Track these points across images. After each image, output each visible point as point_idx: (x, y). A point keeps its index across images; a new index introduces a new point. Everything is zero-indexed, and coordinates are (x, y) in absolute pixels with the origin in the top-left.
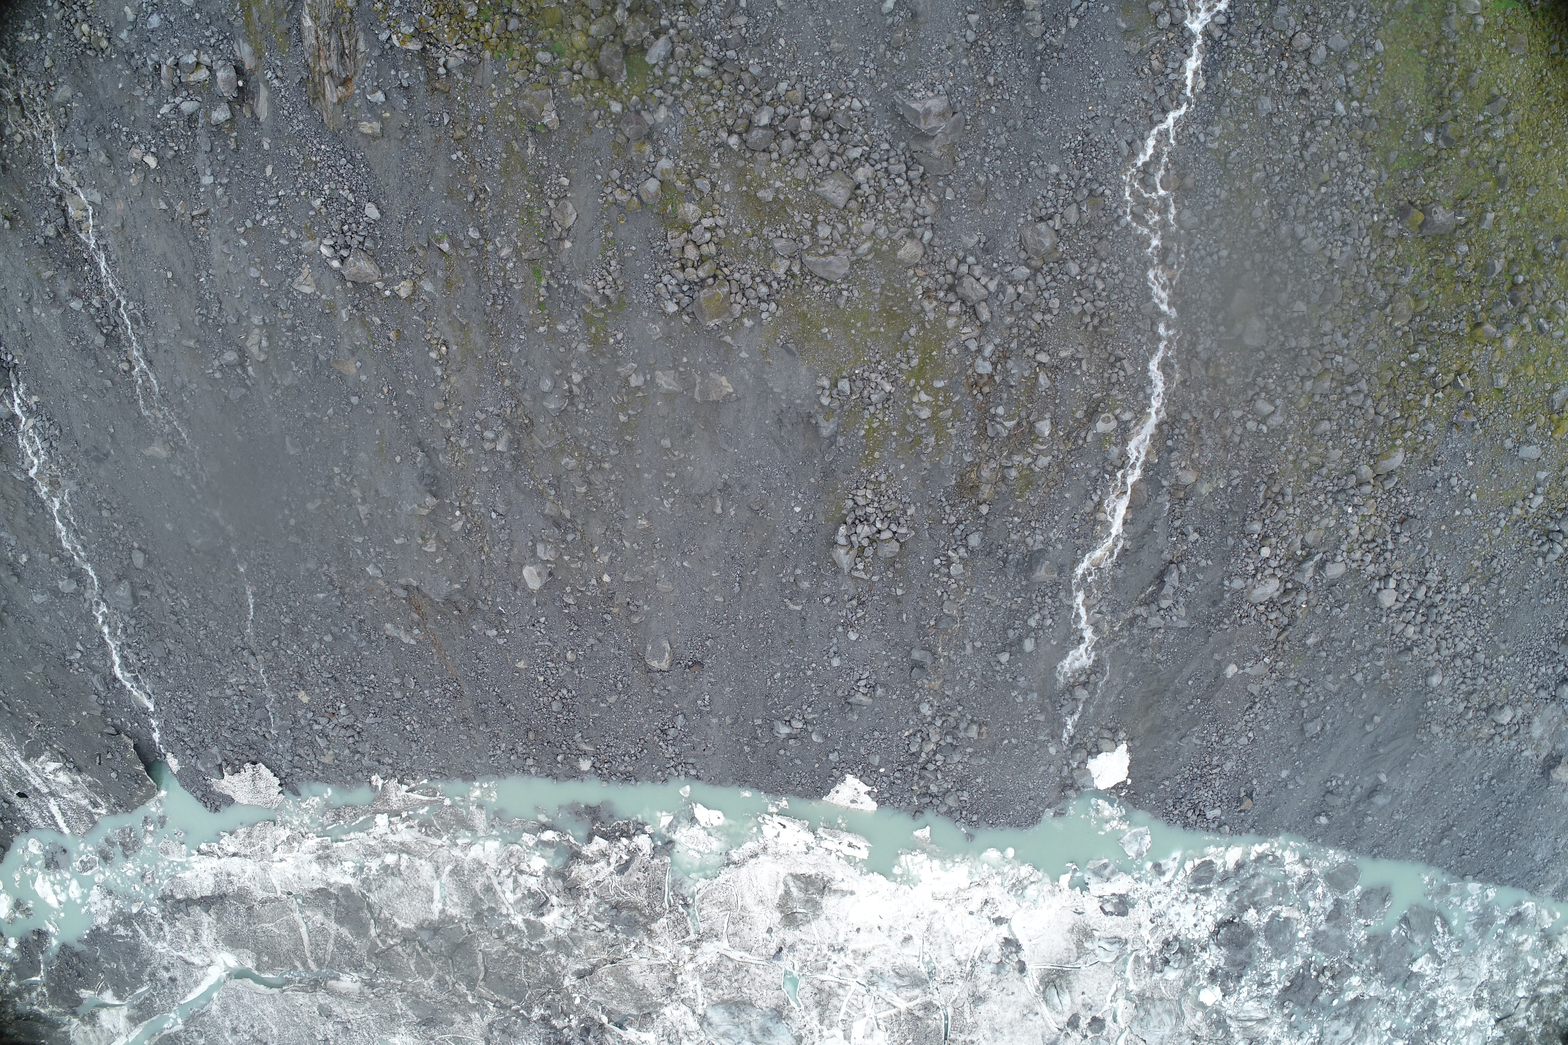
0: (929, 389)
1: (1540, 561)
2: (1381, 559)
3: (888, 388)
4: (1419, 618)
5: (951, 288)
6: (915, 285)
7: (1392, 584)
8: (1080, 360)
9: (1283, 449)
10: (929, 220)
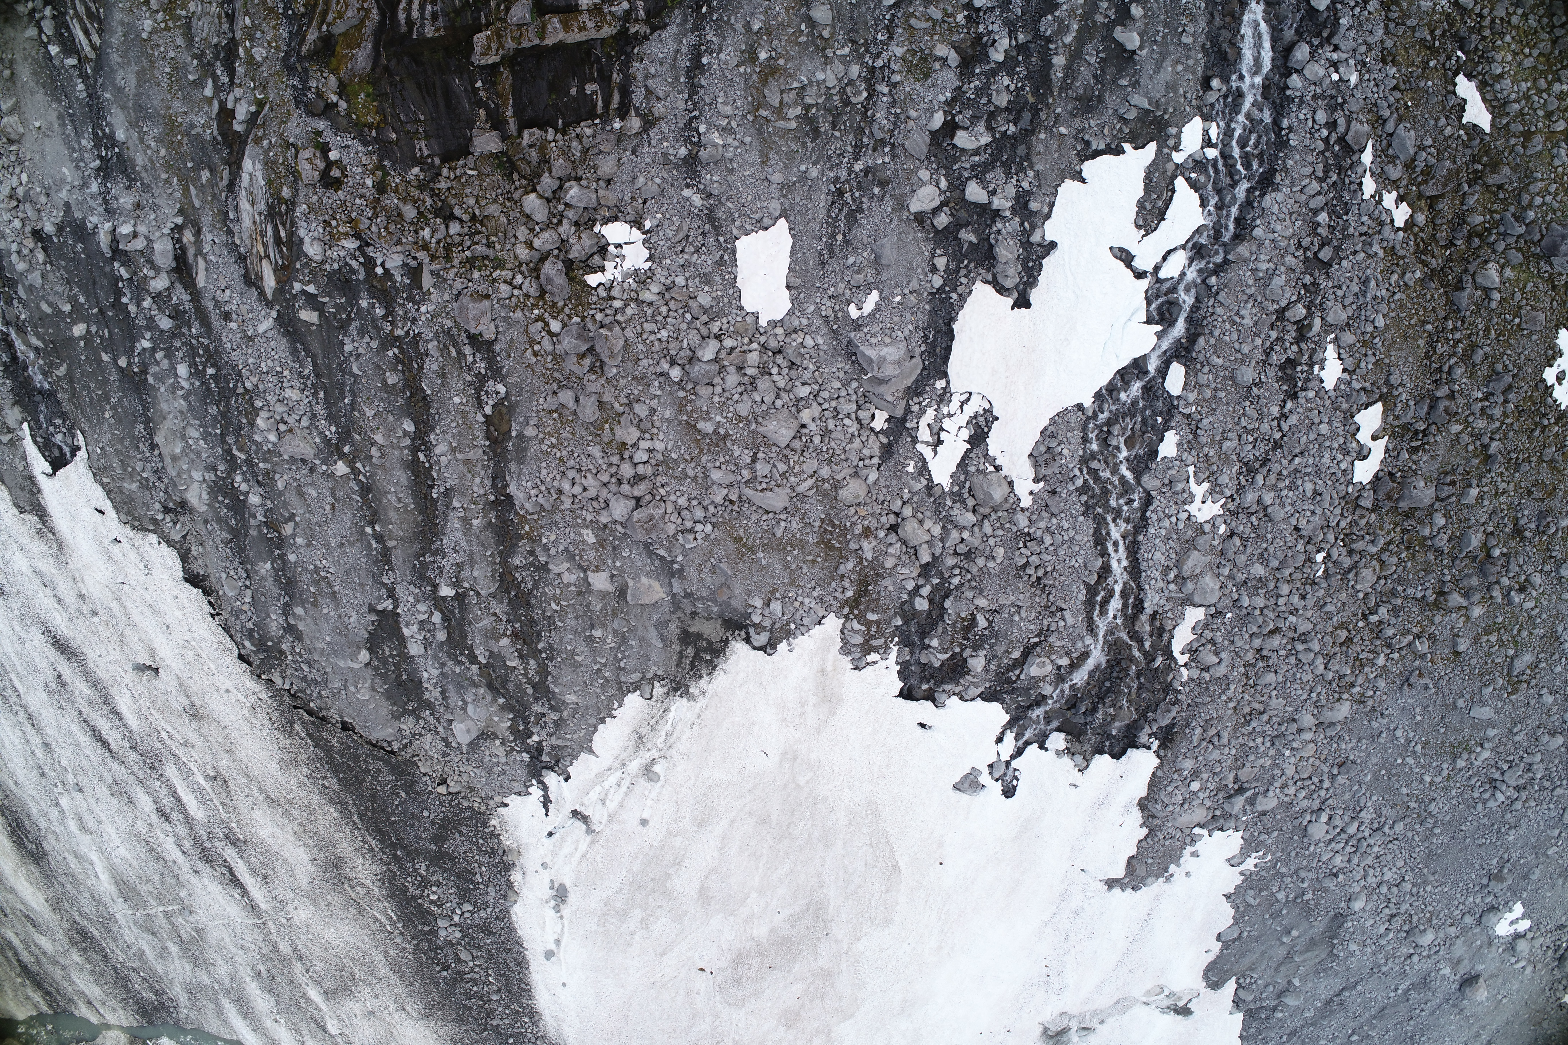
0: (861, 618)
1: (1480, 806)
2: (1315, 796)
3: (821, 612)
4: (1349, 849)
5: (894, 528)
6: (855, 524)
8: (1020, 607)
9: (1224, 698)
10: (876, 460)
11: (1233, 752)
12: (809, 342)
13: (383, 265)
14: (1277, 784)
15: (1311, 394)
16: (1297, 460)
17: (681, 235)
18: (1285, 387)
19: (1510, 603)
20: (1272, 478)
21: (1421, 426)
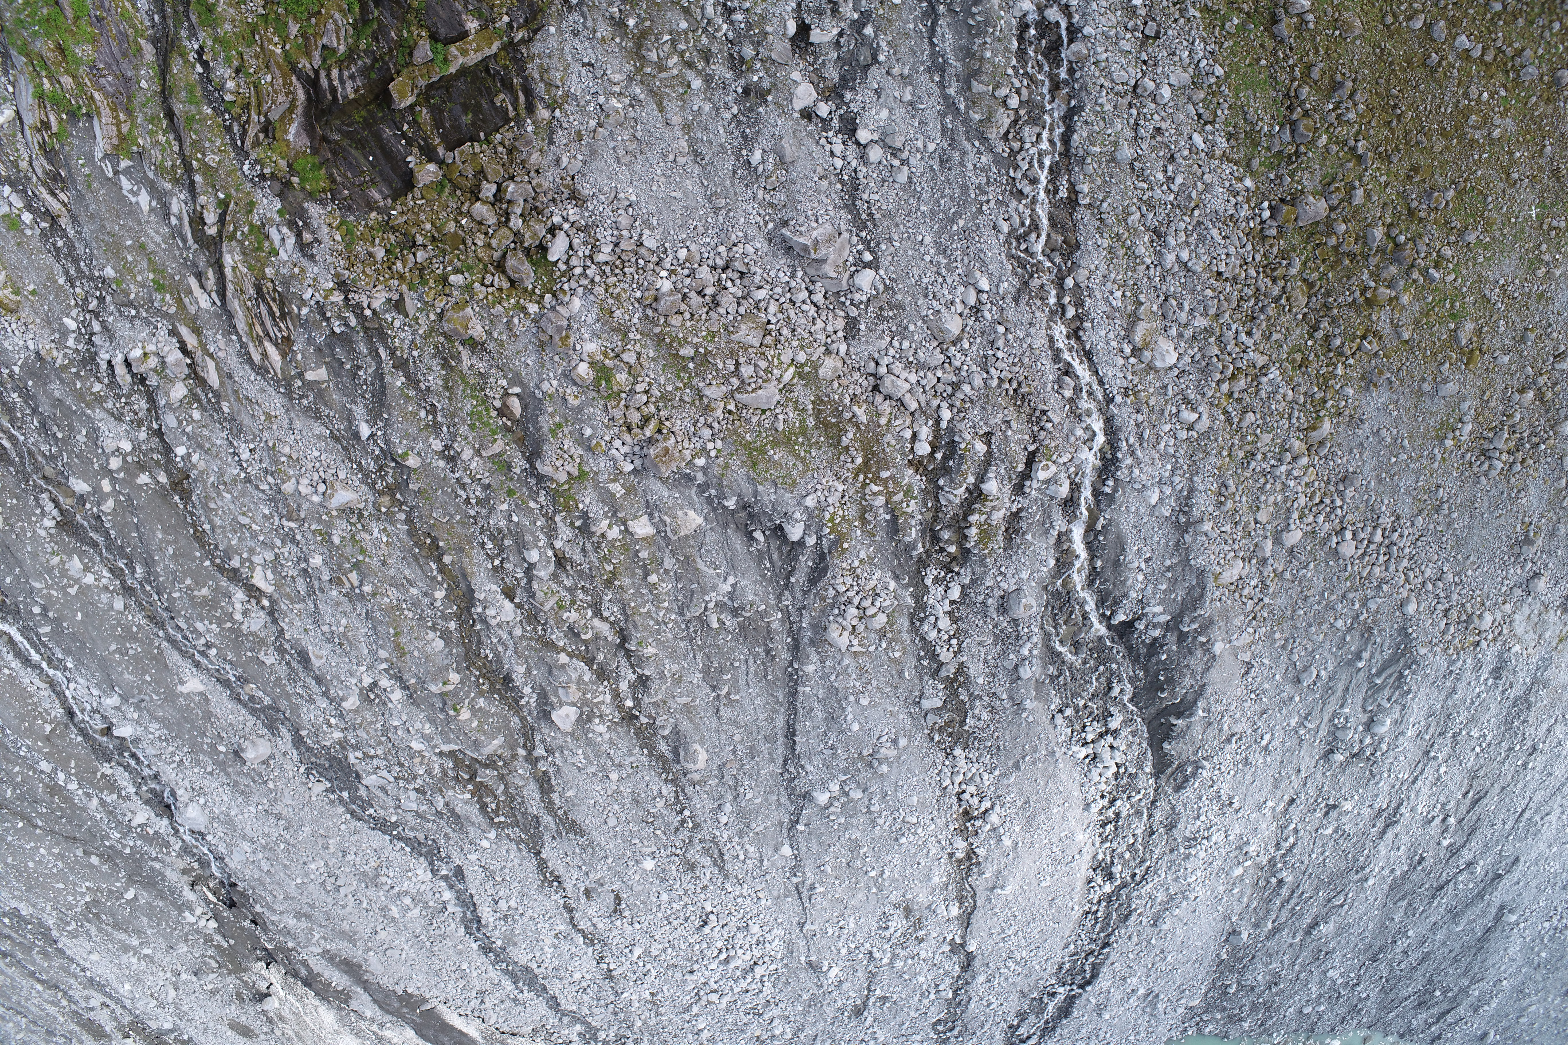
0: (876, 479)
1: (1483, 479)
2: (1333, 517)
3: (841, 488)
4: (1382, 559)
5: (876, 389)
6: (842, 395)
7: (1348, 535)
8: (1008, 422)
10: (841, 334)
12: (749, 250)
13: (370, 306)
14: (1295, 516)
15: (1186, 153)
16: (1196, 213)
18: (1161, 154)
19: (1432, 280)
20: (1181, 236)
21: (1292, 149)
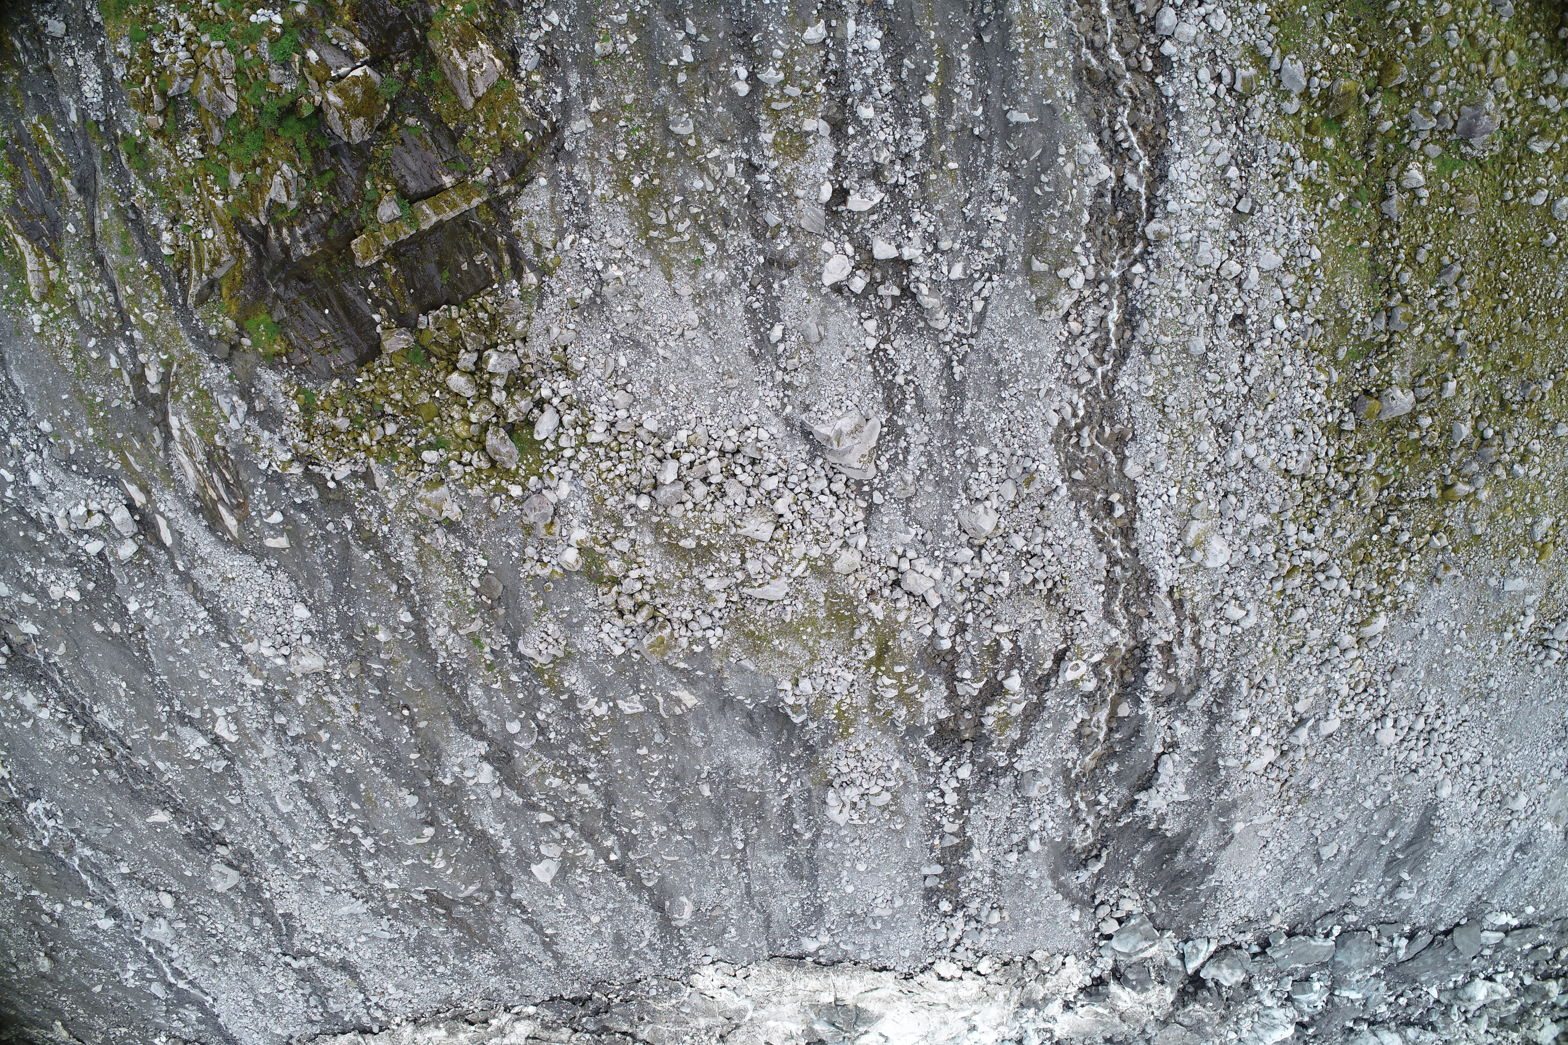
0: (889, 673)
1: (1538, 669)
2: (1375, 705)
3: (850, 677)
4: (1421, 744)
5: (896, 583)
6: (858, 590)
8: (1039, 621)
9: (1261, 645)
10: (861, 525)
11: (1284, 689)
12: (763, 435)
13: (333, 478)
14: (1336, 706)
15: (1267, 342)
16: (1270, 408)
17: (609, 371)
18: (1240, 343)
19: (1515, 476)
20: (1251, 431)
21: (1384, 338)
